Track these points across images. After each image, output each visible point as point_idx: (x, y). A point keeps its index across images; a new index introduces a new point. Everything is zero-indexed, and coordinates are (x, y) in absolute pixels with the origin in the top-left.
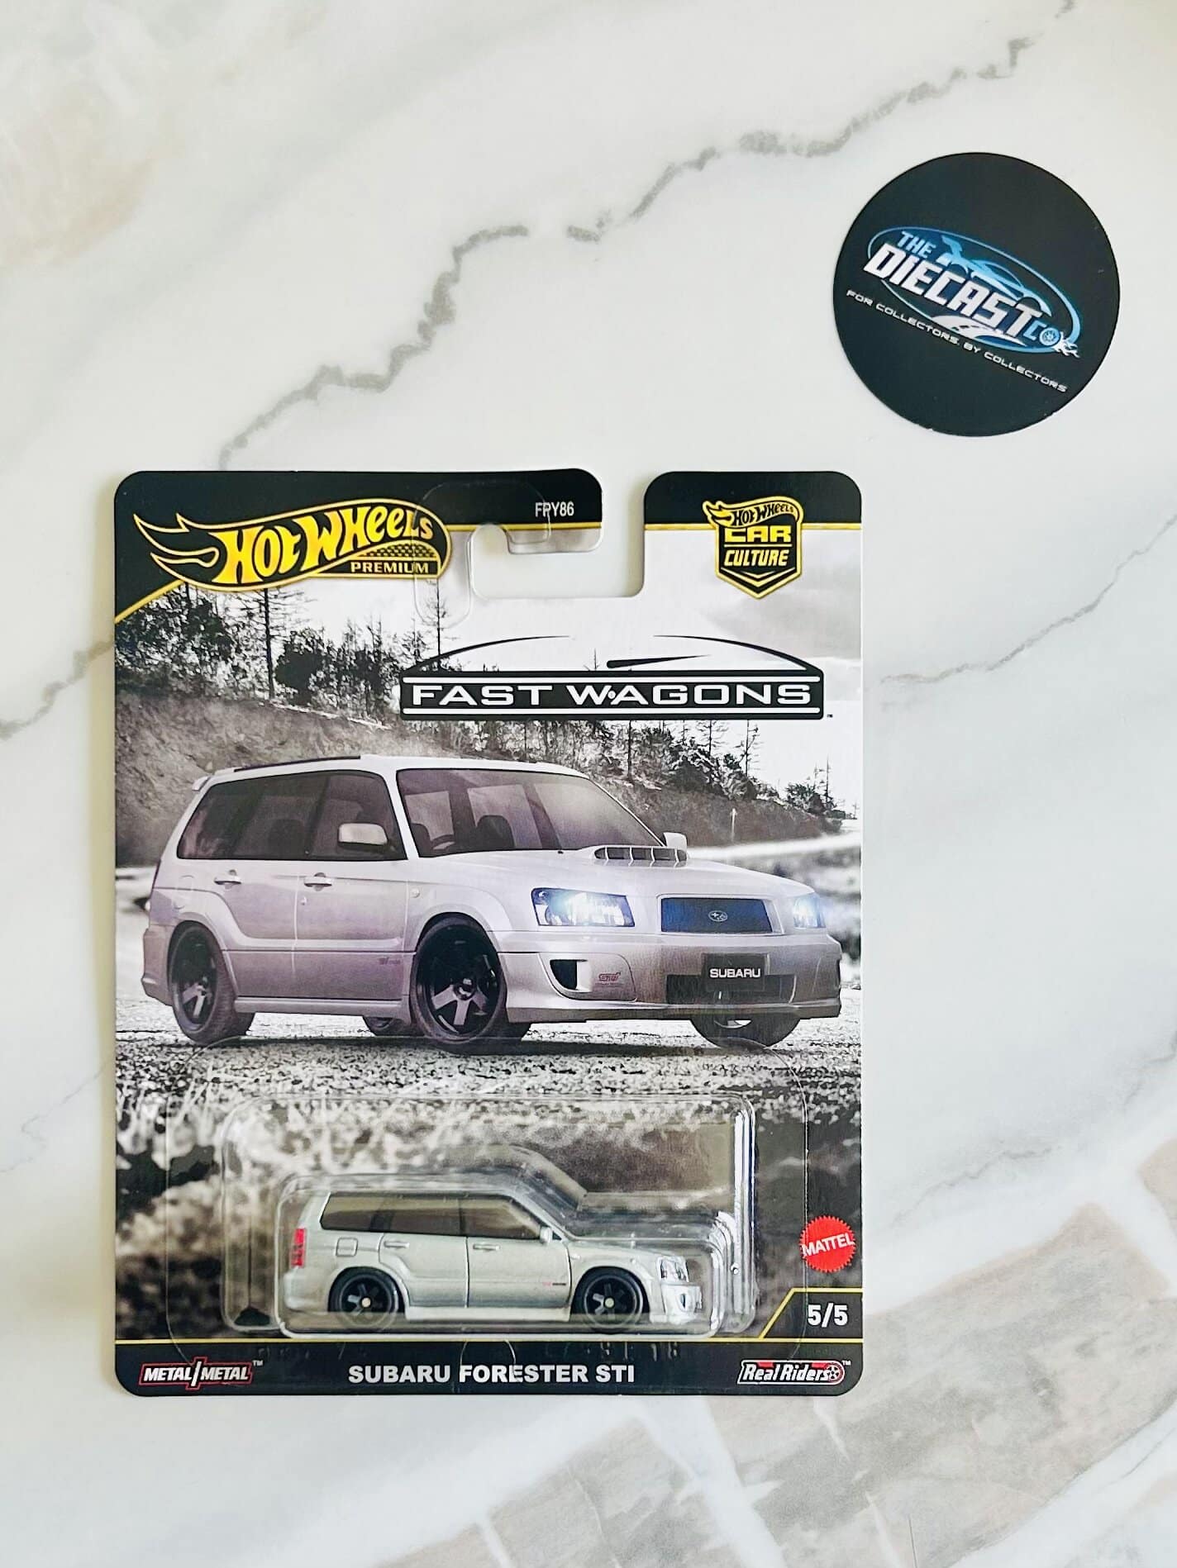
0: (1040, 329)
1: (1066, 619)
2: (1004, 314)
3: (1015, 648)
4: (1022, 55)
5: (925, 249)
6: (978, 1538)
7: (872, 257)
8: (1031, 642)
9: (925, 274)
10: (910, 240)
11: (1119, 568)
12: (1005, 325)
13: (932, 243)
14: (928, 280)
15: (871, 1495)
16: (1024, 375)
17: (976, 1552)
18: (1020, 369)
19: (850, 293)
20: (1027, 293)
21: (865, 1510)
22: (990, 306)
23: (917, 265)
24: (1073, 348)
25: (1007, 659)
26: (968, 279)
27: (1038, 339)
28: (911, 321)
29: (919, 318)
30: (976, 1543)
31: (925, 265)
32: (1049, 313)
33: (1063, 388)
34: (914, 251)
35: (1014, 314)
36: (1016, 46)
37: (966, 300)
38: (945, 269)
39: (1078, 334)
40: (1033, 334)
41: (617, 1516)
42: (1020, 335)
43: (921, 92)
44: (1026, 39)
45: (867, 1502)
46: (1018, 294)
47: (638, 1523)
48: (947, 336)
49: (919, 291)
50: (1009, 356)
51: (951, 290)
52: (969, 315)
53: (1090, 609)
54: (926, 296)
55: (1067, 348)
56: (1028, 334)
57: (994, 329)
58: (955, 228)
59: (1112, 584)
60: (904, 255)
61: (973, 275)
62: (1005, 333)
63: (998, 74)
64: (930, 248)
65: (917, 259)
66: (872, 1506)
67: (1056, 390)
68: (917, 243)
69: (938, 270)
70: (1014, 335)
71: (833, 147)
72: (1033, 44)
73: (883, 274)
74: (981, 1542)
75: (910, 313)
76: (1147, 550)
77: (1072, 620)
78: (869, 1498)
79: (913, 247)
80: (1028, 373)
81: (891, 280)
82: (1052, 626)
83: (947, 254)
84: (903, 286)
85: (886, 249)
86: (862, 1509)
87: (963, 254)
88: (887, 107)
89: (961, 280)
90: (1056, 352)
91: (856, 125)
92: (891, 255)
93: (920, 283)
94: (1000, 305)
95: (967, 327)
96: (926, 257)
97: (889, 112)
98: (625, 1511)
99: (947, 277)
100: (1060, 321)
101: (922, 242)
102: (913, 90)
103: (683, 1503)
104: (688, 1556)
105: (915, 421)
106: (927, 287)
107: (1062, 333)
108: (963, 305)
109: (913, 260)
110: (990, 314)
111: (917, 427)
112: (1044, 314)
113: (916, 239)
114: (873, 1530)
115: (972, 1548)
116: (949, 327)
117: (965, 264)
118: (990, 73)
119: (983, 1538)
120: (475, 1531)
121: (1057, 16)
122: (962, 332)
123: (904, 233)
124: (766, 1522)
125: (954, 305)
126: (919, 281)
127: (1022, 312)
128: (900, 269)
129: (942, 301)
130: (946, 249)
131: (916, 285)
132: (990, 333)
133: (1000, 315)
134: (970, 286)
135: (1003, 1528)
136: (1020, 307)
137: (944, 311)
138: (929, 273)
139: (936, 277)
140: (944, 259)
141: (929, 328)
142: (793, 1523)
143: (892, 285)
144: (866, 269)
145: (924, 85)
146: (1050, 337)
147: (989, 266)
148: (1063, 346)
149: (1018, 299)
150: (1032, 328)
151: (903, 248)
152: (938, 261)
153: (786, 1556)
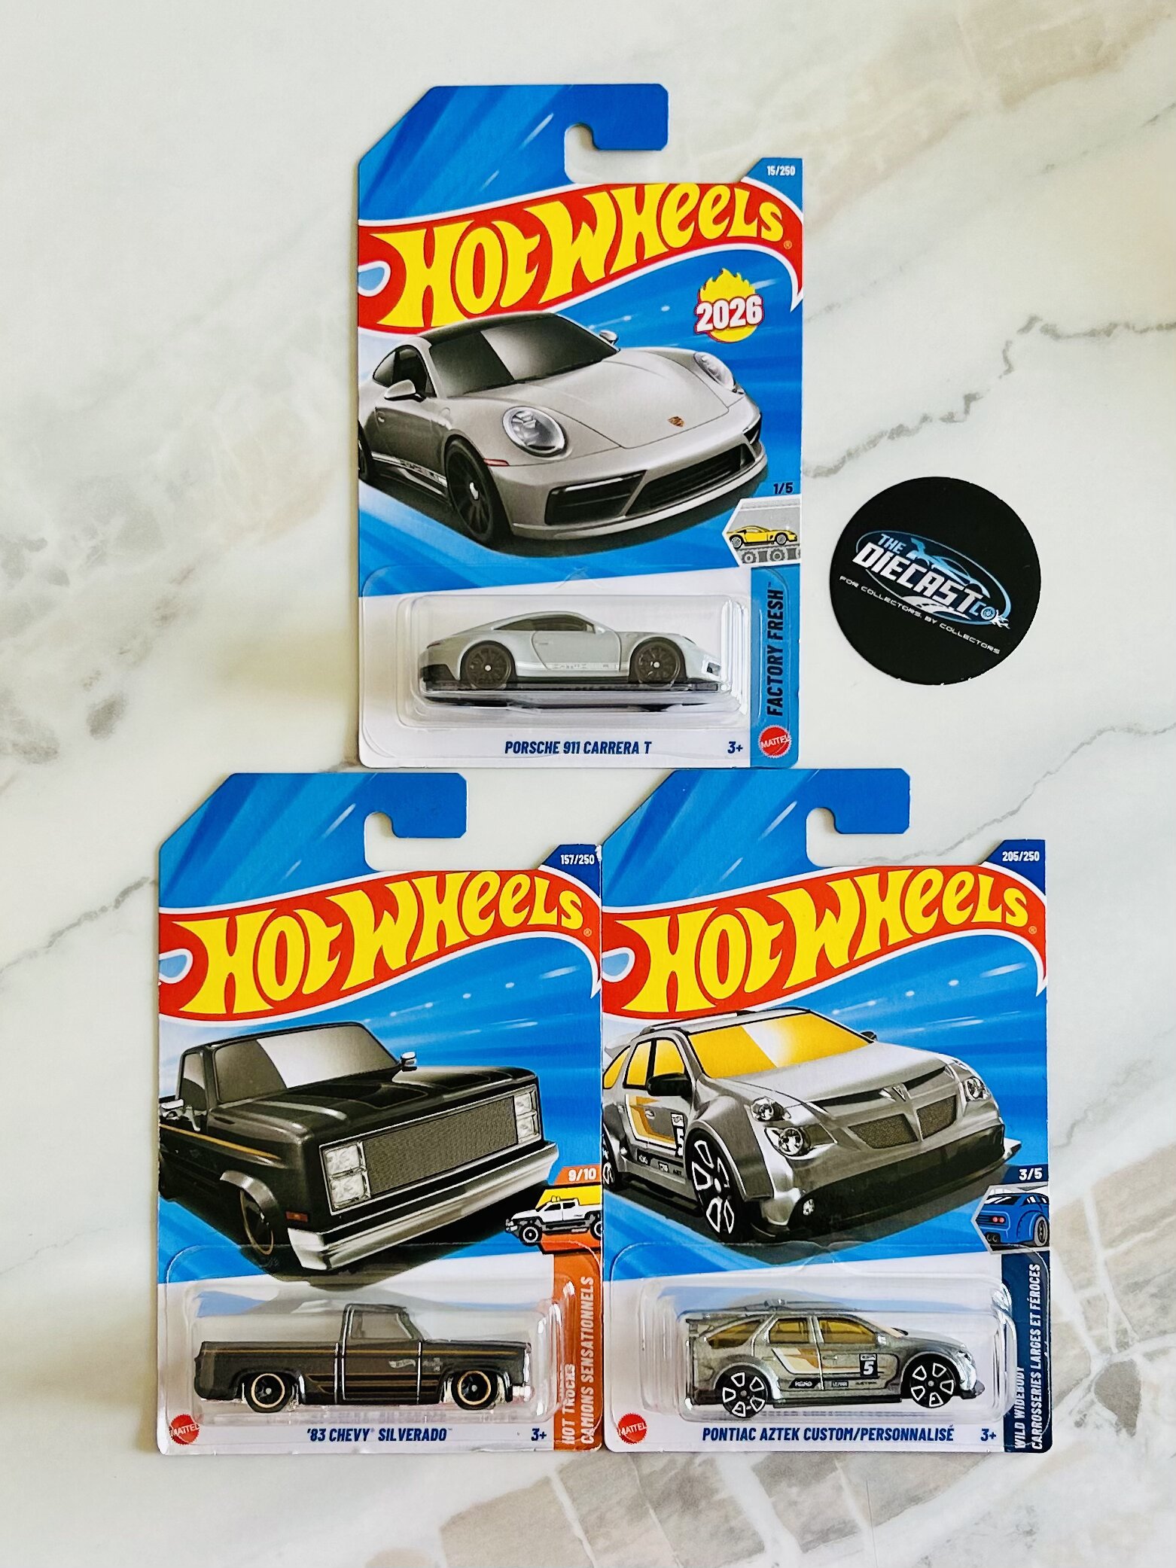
0: (981, 607)
1: (995, 820)
2: (955, 596)
3: (957, 841)
4: (973, 405)
5: (899, 547)
6: (916, 1496)
7: (859, 551)
8: (970, 836)
9: (898, 566)
10: (887, 540)
11: (1035, 784)
12: (955, 604)
13: (903, 542)
14: (900, 570)
15: (839, 1462)
16: (968, 641)
17: (916, 1506)
18: (966, 637)
19: (842, 578)
20: (973, 581)
21: (834, 1473)
22: (945, 590)
23: (892, 558)
24: (1005, 622)
25: (952, 848)
26: (929, 569)
27: (980, 615)
28: (887, 599)
29: (892, 597)
30: (915, 1500)
31: (898, 559)
32: (989, 596)
33: (997, 651)
34: (890, 548)
35: (961, 596)
36: (969, 399)
37: (927, 585)
38: (912, 562)
39: (1009, 611)
40: (976, 611)
41: (651, 1474)
42: (966, 612)
43: (899, 431)
44: (977, 393)
45: (836, 1468)
46: (966, 581)
47: (666, 1479)
48: (912, 611)
49: (893, 578)
50: (958, 627)
51: (916, 578)
52: (929, 596)
53: (1013, 813)
54: (898, 581)
55: (1001, 622)
56: (972, 611)
57: (948, 607)
58: (923, 532)
59: (1030, 795)
60: (882, 551)
61: (933, 567)
62: (956, 610)
63: (955, 419)
64: (902, 546)
65: (892, 555)
66: (840, 1471)
67: (992, 652)
68: (893, 542)
69: (907, 563)
70: (962, 611)
71: (834, 470)
72: (982, 397)
73: (866, 565)
74: (919, 1498)
75: (886, 594)
76: (1057, 771)
77: (1001, 821)
78: (838, 1464)
79: (890, 546)
80: (972, 639)
81: (873, 569)
82: (985, 825)
83: (914, 551)
84: (882, 574)
85: (870, 546)
86: (831, 1472)
87: (927, 552)
88: (873, 443)
89: (924, 570)
90: (992, 624)
91: (850, 455)
92: (873, 551)
93: (893, 572)
94: (952, 589)
95: (928, 605)
96: (898, 553)
97: (875, 446)
98: (656, 1469)
99: (914, 567)
100: (997, 603)
101: (896, 542)
102: (893, 430)
103: (700, 1465)
104: (703, 1504)
105: (888, 674)
106: (898, 575)
107: (997, 611)
108: (925, 588)
109: (889, 555)
110: (944, 596)
111: (889, 677)
112: (985, 596)
113: (892, 540)
114: (840, 1489)
115: (913, 1503)
116: (914, 604)
117: (927, 558)
118: (950, 418)
119: (920, 1496)
120: (546, 1481)
121: (1000, 377)
122: (924, 608)
123: (883, 535)
124: (761, 1481)
125: (918, 588)
126: (893, 570)
127: (968, 595)
128: (880, 561)
129: (910, 586)
130: (915, 548)
131: (891, 573)
132: (944, 609)
133: (952, 596)
134: (931, 574)
135: (936, 1489)
136: (967, 591)
137: (911, 593)
138: (900, 565)
139: (905, 567)
140: (912, 555)
141: (900, 605)
142: (781, 1482)
143: (873, 573)
144: (854, 560)
145: (901, 426)
146: (988, 613)
147: (945, 561)
148: (998, 620)
149: (966, 585)
150: (975, 607)
151: (882, 546)
152: (908, 556)
153: (775, 1506)
